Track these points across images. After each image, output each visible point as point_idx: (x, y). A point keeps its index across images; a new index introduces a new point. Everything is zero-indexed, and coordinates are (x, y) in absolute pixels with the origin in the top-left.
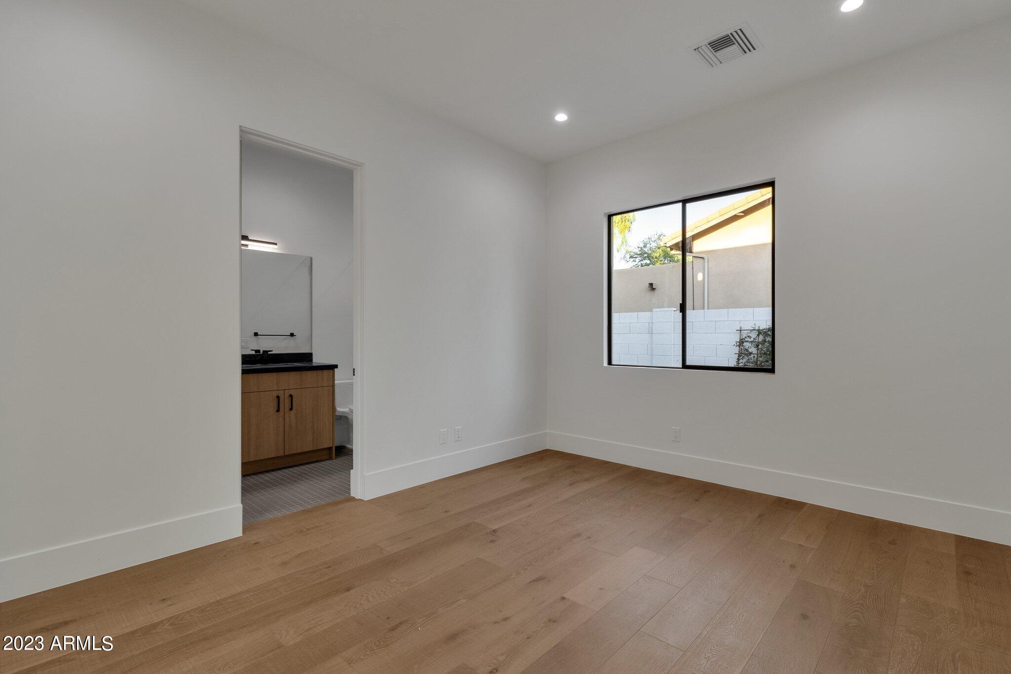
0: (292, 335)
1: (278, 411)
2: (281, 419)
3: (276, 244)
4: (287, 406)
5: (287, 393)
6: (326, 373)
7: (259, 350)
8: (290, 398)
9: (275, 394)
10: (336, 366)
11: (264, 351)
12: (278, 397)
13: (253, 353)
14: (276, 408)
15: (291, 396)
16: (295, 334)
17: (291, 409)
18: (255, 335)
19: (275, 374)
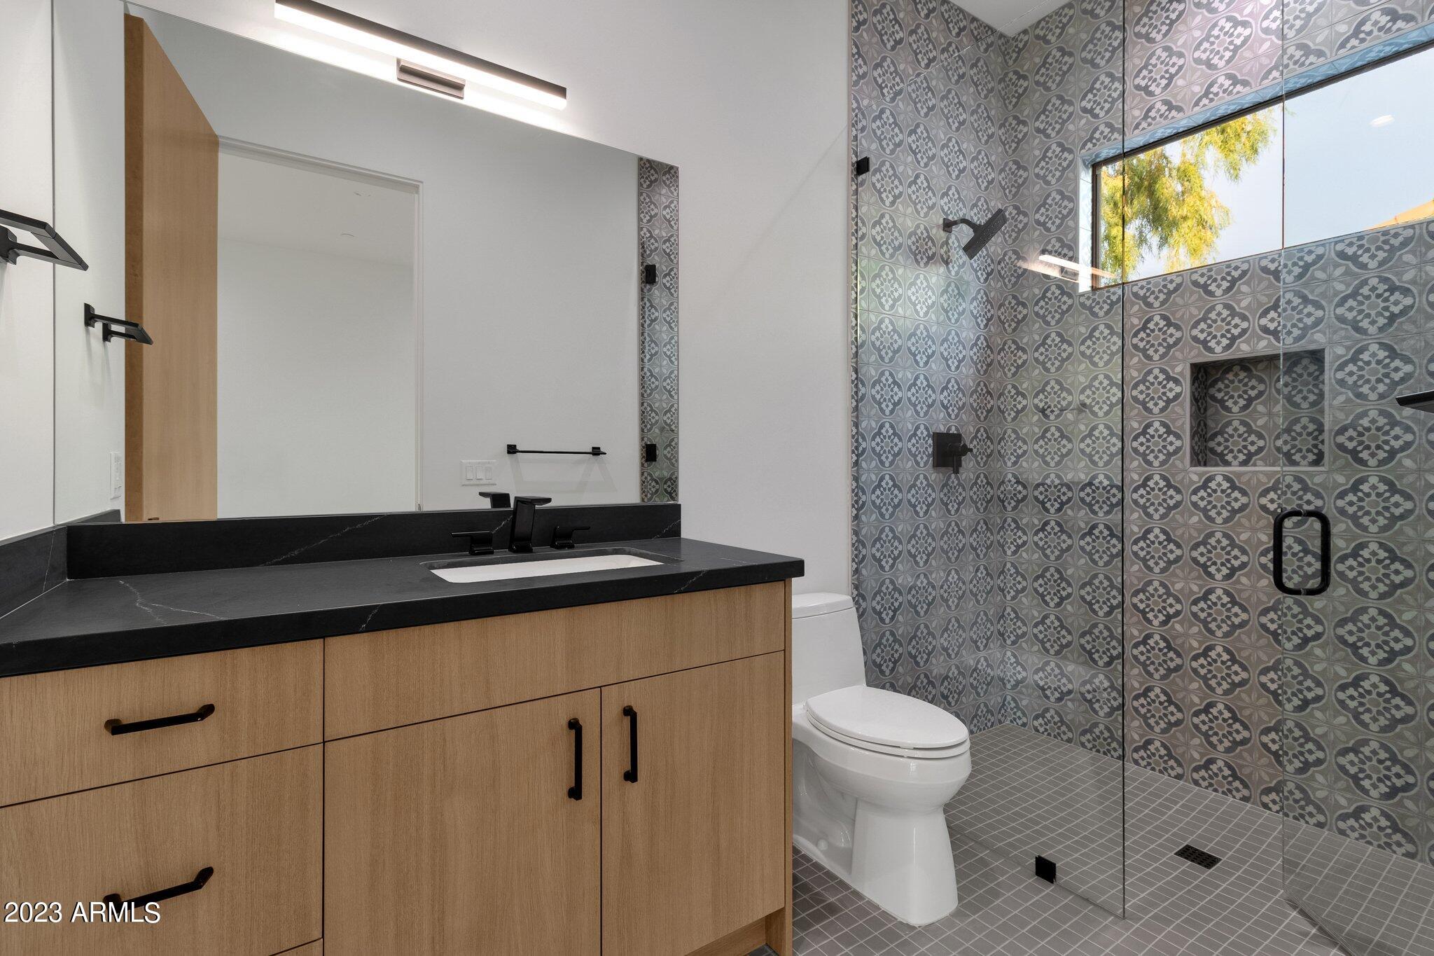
0: (596, 452)
1: (575, 793)
2: (591, 830)
3: (561, 91)
4: (616, 761)
5: (615, 701)
6: (760, 594)
7: (506, 496)
8: (627, 720)
9: (562, 712)
10: (796, 568)
11: (519, 501)
12: (575, 725)
13: (486, 504)
14: (568, 781)
15: (629, 712)
16: (602, 450)
17: (631, 776)
18: (509, 452)
19: (562, 613)
